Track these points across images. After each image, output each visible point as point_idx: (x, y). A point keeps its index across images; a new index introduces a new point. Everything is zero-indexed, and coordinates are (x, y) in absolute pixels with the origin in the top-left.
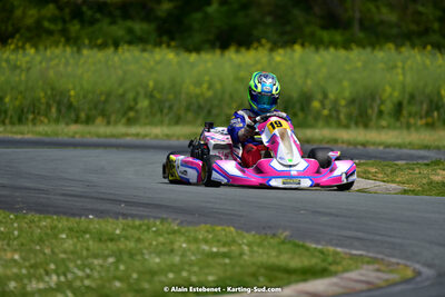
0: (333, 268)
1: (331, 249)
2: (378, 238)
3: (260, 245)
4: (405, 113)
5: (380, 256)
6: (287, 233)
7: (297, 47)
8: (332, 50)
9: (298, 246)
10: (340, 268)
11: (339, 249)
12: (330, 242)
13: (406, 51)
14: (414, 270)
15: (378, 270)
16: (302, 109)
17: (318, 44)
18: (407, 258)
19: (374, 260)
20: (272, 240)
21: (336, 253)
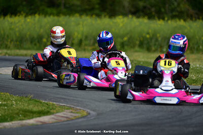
0: (52, 111)
1: (51, 103)
2: (72, 98)
3: (20, 101)
4: (83, 44)
5: (72, 106)
6: (32, 96)
7: (37, 16)
8: (52, 17)
9: (37, 101)
10: (55, 111)
11: (55, 103)
12: (50, 100)
13: (84, 17)
14: (87, 112)
15: (71, 112)
16: (39, 42)
17: (46, 14)
18: (84, 107)
19: (70, 108)
20: (25, 99)
21: (53, 105)
